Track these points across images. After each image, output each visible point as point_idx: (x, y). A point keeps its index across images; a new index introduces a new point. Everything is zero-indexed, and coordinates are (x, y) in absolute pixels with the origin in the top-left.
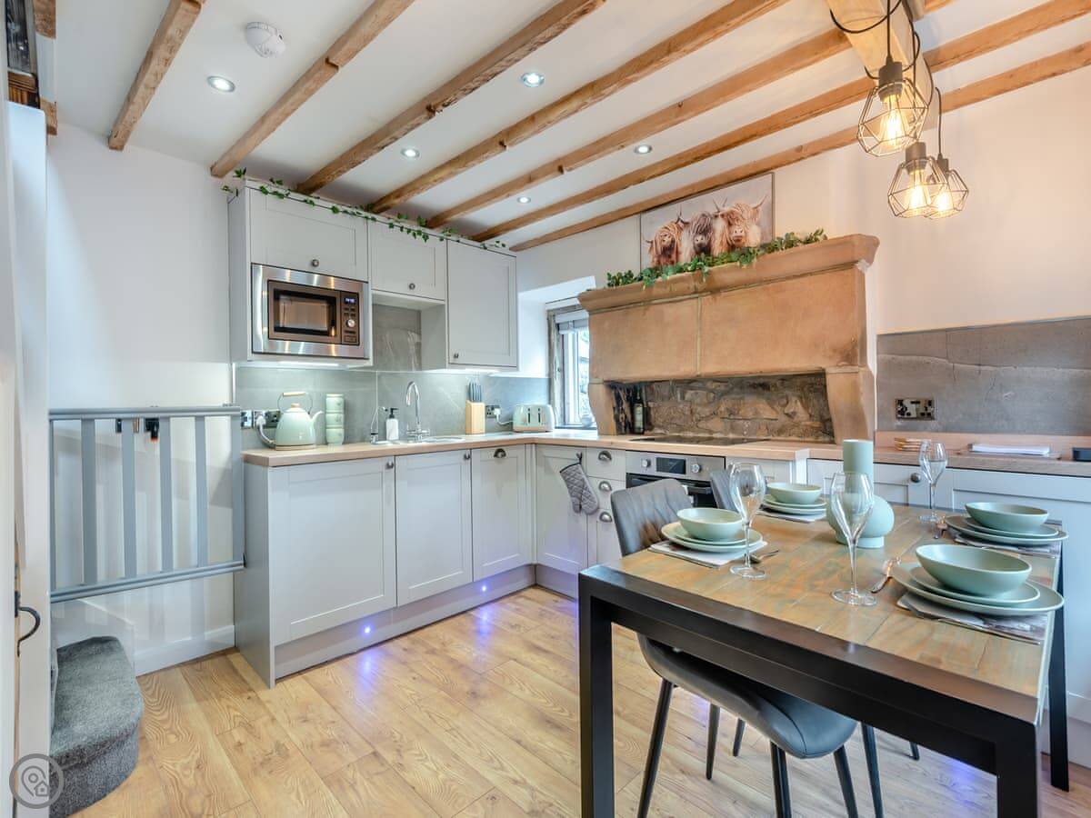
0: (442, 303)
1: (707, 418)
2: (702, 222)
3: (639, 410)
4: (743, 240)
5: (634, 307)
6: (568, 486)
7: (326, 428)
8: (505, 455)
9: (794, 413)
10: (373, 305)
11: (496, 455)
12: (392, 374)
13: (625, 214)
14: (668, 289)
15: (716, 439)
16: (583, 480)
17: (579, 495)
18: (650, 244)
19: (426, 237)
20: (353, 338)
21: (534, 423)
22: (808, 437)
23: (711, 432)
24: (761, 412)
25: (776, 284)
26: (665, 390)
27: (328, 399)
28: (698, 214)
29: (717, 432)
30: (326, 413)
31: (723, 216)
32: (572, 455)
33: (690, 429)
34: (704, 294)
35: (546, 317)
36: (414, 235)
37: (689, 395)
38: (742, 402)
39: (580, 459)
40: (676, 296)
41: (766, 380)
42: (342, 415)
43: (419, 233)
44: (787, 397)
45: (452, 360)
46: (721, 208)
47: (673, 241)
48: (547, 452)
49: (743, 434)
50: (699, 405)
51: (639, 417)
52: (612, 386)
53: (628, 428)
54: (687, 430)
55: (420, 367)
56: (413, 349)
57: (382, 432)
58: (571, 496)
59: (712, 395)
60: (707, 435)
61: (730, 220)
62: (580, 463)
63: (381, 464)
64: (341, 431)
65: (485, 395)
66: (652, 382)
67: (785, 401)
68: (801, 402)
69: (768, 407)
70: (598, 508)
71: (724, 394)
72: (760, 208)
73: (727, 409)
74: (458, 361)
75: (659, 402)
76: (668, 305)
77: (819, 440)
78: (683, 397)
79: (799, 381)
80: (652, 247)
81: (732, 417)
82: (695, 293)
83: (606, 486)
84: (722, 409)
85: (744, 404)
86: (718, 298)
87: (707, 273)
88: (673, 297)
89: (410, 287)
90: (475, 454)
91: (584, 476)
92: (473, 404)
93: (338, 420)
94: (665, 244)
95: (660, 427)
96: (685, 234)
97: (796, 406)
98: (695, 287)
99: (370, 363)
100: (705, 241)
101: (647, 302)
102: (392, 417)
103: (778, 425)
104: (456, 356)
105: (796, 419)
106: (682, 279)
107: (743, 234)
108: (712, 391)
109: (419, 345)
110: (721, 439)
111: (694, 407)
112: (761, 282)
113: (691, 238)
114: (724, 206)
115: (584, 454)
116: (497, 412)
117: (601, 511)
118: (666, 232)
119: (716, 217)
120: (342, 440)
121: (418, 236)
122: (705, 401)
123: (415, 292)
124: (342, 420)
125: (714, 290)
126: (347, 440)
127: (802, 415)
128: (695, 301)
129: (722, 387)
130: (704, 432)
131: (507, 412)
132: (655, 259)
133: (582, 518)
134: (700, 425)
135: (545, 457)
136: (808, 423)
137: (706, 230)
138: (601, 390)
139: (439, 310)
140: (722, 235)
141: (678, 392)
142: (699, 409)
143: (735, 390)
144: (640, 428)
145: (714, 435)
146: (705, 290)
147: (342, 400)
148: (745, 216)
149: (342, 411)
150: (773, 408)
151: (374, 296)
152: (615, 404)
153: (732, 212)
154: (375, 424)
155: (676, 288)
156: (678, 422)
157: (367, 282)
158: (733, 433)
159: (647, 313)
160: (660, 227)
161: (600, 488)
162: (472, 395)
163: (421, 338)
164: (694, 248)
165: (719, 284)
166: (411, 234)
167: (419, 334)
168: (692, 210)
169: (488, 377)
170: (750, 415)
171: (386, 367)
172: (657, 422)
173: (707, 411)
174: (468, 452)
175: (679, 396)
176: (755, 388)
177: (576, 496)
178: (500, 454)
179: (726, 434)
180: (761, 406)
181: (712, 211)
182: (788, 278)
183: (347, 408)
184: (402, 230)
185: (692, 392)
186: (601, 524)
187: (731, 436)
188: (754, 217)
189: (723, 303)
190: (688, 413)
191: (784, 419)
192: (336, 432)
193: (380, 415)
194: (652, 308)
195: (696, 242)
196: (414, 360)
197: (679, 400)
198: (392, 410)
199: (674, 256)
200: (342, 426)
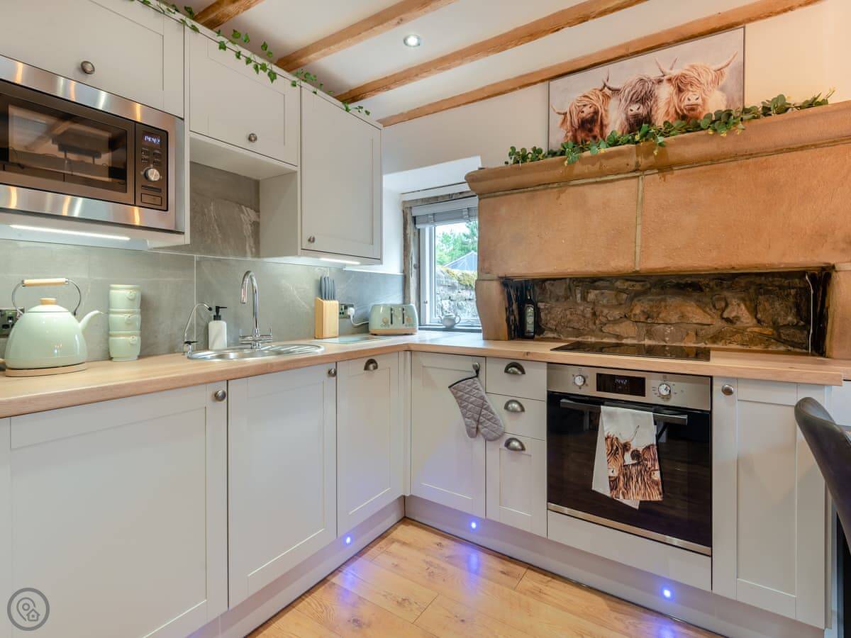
0: (294, 168)
1: (615, 322)
2: (639, 87)
3: (530, 310)
4: (700, 109)
5: (545, 189)
6: (460, 405)
7: (109, 335)
8: (376, 368)
9: (737, 318)
10: (191, 163)
11: (366, 368)
12: (219, 260)
13: (526, 82)
14: (598, 165)
15: (627, 345)
16: (482, 398)
17: (476, 416)
18: (563, 116)
19: (273, 76)
20: (158, 197)
21: (398, 325)
22: (756, 345)
23: (618, 337)
24: (690, 315)
25: (760, 159)
26: (560, 290)
27: (112, 292)
28: (634, 78)
29: (627, 338)
30: (108, 313)
31: (670, 80)
32: (467, 366)
33: (592, 333)
34: (648, 172)
35: (401, 208)
36: (256, 68)
37: (592, 295)
38: (663, 304)
39: (477, 371)
40: (606, 175)
41: (694, 280)
42: (138, 317)
43: (264, 68)
44: (725, 299)
45: (306, 245)
46: (667, 71)
47: (596, 112)
48: (426, 361)
49: (665, 341)
50: (604, 306)
51: (530, 320)
52: (506, 282)
53: (517, 332)
54: (586, 335)
55: (257, 254)
56: (248, 230)
57: (202, 339)
58: (464, 415)
59: (625, 296)
60: (614, 341)
61: (680, 85)
62: (477, 376)
63: (206, 394)
64: (136, 340)
65: (338, 291)
66: (544, 280)
67: (723, 304)
68: (745, 305)
69: (699, 311)
70: (504, 433)
71: (637, 295)
72: (726, 70)
73: (643, 312)
74: (313, 246)
75: (553, 303)
76: (595, 186)
77: (770, 349)
78: (584, 298)
79: (743, 282)
80: (564, 121)
81: (649, 321)
82: (635, 171)
83: (515, 406)
84: (637, 311)
85: (666, 306)
86: (669, 177)
87: (660, 144)
88: (602, 176)
89: (250, 139)
90: (342, 369)
91: (484, 394)
92: (325, 302)
93: (129, 323)
94: (584, 115)
95: (551, 330)
96: (613, 103)
97: (739, 310)
98: (637, 163)
99: (186, 239)
100: (642, 111)
101: (564, 182)
102: (217, 317)
103: (712, 331)
104: (312, 240)
105: (738, 324)
106: (620, 154)
107: (700, 101)
108: (623, 291)
109: (256, 225)
110: (633, 345)
111: (598, 309)
112: (735, 157)
113: (622, 107)
114: (671, 69)
115: (483, 366)
116: (351, 311)
117: (508, 436)
118: (586, 101)
119: (660, 81)
120: (138, 353)
121: (261, 71)
122: (615, 302)
123: (256, 146)
124: (138, 324)
125: (664, 167)
126: (146, 351)
127: (746, 319)
128: (634, 181)
129: (638, 287)
130: (608, 337)
131: (361, 312)
132: (570, 134)
133: (479, 443)
134: (605, 329)
135: (424, 367)
136: (756, 329)
137: (645, 97)
138: (495, 289)
139: (286, 178)
140: (669, 103)
141: (578, 291)
142: (606, 311)
143: (653, 290)
144: (529, 332)
145: (624, 341)
146: (651, 168)
147: (138, 294)
148: (703, 80)
149: (138, 310)
150: (705, 312)
151: (192, 140)
152: (507, 306)
153: (684, 76)
154: (191, 329)
155: (608, 164)
156: (576, 325)
157: (183, 119)
158: (650, 339)
159: (563, 196)
160: (578, 95)
161: (506, 407)
162: (323, 291)
163: (259, 216)
164: (627, 119)
165: (673, 159)
166: (252, 65)
167: (257, 211)
168: (624, 75)
169: (341, 270)
170: (674, 318)
171: (209, 250)
172: (549, 325)
173: (617, 313)
174: (332, 366)
175: (579, 296)
176: (681, 288)
177: (472, 417)
178: (371, 366)
179: (639, 341)
180: (689, 309)
181: (654, 74)
182: (780, 151)
183: (146, 306)
184: (238, 57)
185: (597, 292)
186: (505, 451)
187: (647, 342)
188: (716, 81)
189: (675, 183)
190: (589, 315)
191: (719, 324)
192: (126, 340)
193: (198, 314)
194: (571, 190)
195: (630, 113)
196: (250, 242)
197: (579, 301)
198: (218, 308)
199: (597, 130)
200: (138, 332)
